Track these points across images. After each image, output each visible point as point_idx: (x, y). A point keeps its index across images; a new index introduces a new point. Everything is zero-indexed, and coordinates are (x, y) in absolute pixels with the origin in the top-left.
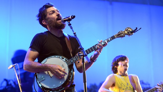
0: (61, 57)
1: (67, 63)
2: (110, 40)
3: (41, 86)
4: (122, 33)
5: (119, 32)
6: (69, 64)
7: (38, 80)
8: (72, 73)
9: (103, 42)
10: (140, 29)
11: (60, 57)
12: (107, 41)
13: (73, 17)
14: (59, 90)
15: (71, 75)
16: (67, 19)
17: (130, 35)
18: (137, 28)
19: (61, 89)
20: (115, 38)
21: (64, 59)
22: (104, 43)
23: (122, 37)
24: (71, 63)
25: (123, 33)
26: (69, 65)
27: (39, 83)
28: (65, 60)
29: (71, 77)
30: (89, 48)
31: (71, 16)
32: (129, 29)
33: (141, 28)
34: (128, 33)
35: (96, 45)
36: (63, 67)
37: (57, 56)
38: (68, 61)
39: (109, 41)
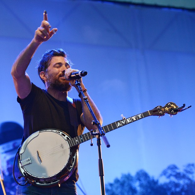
0: (61, 133)
1: (69, 143)
2: (140, 117)
3: (24, 173)
4: (160, 110)
5: (157, 107)
6: (72, 145)
7: (20, 163)
8: (74, 159)
9: (129, 119)
10: (188, 107)
11: (59, 133)
12: (136, 118)
13: (84, 74)
14: (50, 183)
15: (73, 162)
16: (75, 75)
17: (173, 115)
18: (184, 105)
19: (53, 182)
20: (149, 116)
21: (65, 136)
22: (130, 121)
23: (161, 115)
24: (75, 143)
25: (163, 109)
26: (72, 147)
27: (22, 167)
28: (67, 138)
29: (72, 165)
30: (107, 124)
31: (81, 73)
32: (172, 105)
33: (191, 106)
34: (170, 110)
35: (117, 122)
36: (63, 148)
37: (55, 131)
38: (72, 140)
39: (139, 119)
